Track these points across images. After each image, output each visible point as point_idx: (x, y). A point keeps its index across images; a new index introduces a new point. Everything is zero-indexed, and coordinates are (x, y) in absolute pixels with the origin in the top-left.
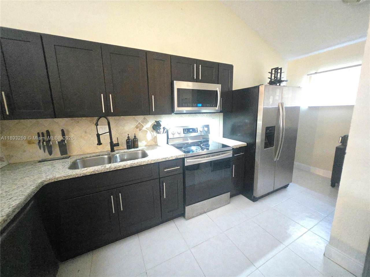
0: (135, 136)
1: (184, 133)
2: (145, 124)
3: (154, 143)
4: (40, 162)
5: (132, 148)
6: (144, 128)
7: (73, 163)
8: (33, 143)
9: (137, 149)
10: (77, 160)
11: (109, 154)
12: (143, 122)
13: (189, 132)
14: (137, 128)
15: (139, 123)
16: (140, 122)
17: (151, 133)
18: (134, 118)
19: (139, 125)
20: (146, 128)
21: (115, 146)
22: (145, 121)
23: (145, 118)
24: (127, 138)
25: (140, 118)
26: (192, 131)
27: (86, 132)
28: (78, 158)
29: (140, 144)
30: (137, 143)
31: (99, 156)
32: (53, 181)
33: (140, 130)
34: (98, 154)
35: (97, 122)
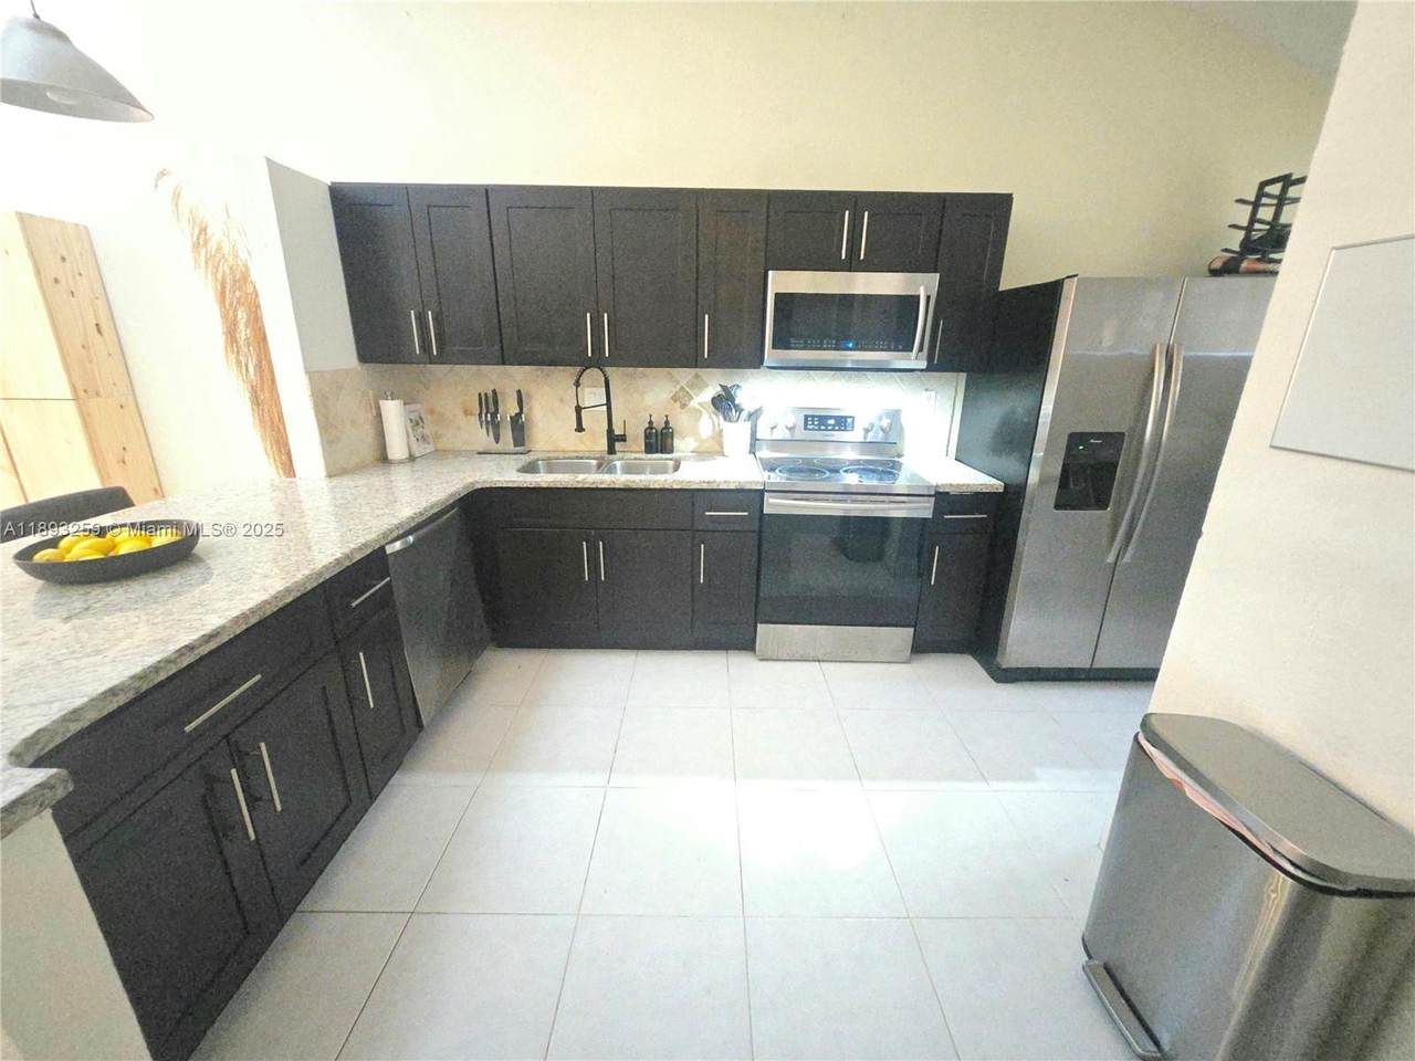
0: (667, 422)
1: (805, 428)
2: (696, 391)
3: (717, 447)
4: (479, 453)
5: (657, 452)
6: (694, 404)
7: (530, 463)
8: (471, 414)
9: (669, 456)
10: (538, 460)
11: (603, 458)
12: (692, 386)
13: (823, 427)
14: (675, 401)
15: (682, 388)
16: (683, 384)
17: (711, 418)
18: (669, 373)
19: (681, 394)
20: (700, 404)
21: (618, 440)
22: (698, 384)
23: (697, 376)
24: (647, 426)
25: (684, 375)
26: (834, 426)
27: (562, 400)
28: (540, 456)
29: (677, 443)
30: (670, 440)
31: (582, 458)
32: (488, 486)
33: (683, 406)
34: (581, 455)
35: (578, 379)
